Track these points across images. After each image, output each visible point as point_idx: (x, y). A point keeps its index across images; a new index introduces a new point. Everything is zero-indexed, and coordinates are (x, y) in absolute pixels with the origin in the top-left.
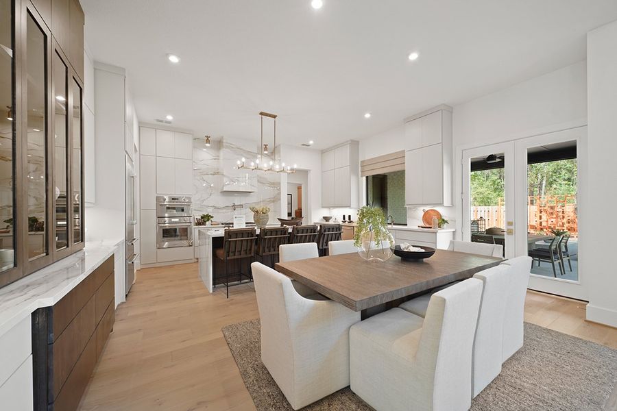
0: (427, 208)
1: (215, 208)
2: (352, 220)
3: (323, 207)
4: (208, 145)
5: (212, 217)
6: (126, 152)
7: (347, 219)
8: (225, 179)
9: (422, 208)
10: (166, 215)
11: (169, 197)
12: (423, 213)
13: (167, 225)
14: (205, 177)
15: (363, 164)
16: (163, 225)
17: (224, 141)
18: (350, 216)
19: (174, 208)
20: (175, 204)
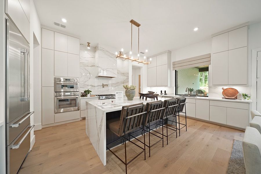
0: (225, 88)
1: (92, 86)
2: (166, 93)
3: (148, 86)
4: (89, 48)
5: (91, 92)
6: (7, 14)
7: (163, 92)
8: (99, 69)
9: (221, 87)
10: (62, 90)
11: (64, 79)
12: (223, 90)
13: (62, 97)
14: (86, 68)
15: (174, 63)
16: (59, 97)
17: (99, 46)
18: (165, 91)
19: (66, 86)
20: (67, 83)
